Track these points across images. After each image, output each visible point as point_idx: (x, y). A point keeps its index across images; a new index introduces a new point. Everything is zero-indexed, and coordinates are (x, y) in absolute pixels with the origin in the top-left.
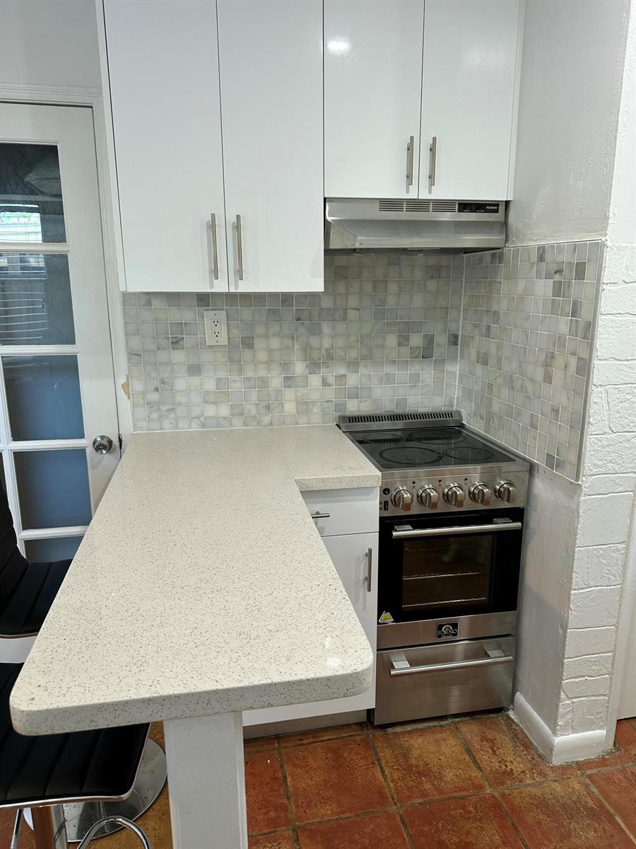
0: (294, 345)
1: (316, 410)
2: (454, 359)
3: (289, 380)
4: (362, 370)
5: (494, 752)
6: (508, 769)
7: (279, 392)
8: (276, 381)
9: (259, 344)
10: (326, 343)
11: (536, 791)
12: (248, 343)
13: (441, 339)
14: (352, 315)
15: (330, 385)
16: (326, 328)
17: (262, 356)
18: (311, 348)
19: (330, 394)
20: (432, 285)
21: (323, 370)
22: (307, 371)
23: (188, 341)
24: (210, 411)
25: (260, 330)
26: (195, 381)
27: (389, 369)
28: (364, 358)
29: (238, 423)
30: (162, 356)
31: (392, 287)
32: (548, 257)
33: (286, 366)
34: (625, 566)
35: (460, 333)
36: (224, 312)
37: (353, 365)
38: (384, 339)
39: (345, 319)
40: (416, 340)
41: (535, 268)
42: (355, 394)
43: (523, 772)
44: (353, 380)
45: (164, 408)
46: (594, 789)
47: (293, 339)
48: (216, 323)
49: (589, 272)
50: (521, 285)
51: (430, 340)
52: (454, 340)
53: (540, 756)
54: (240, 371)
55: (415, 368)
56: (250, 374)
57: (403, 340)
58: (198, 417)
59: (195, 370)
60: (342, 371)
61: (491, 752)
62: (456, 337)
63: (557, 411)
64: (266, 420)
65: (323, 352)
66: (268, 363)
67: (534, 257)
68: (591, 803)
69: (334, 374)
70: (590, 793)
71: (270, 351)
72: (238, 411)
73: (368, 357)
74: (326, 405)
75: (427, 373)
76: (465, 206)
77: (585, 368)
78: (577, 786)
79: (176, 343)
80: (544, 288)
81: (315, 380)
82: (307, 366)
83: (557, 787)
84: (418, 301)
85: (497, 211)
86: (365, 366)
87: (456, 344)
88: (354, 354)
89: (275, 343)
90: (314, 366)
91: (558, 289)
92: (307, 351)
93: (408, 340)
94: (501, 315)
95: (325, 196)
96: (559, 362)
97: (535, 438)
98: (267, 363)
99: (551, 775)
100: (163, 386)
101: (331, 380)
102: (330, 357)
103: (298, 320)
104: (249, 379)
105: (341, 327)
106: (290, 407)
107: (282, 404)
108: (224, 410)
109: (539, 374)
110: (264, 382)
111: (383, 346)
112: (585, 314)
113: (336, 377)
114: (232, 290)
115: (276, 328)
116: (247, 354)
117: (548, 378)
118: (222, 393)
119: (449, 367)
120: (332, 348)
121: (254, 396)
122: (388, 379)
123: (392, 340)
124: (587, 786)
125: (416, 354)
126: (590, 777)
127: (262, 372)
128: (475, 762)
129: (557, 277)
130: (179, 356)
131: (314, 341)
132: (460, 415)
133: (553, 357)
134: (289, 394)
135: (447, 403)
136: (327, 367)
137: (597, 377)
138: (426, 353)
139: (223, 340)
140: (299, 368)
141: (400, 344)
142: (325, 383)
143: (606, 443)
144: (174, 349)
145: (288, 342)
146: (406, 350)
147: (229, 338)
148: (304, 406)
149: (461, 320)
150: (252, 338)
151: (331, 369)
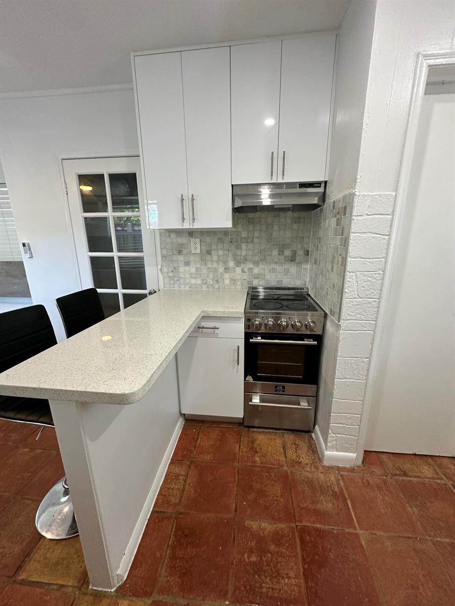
0: (229, 253)
1: (239, 283)
2: (307, 262)
3: (227, 269)
4: (261, 266)
5: (296, 451)
6: (300, 461)
7: (222, 274)
8: (221, 270)
9: (214, 253)
10: (244, 253)
11: (310, 476)
12: (209, 253)
13: (300, 253)
14: (256, 240)
15: (245, 272)
16: (244, 246)
17: (215, 258)
18: (237, 255)
19: (245, 276)
20: (295, 226)
21: (242, 266)
22: (235, 265)
23: (185, 252)
24: (193, 281)
25: (214, 247)
26: (187, 268)
27: (274, 266)
28: (262, 260)
29: (205, 288)
30: (175, 258)
31: (276, 228)
32: (336, 206)
33: (225, 263)
34: (368, 370)
35: (310, 250)
36: (199, 239)
37: (256, 264)
38: (272, 251)
39: (252, 242)
40: (288, 253)
41: (332, 213)
42: (257, 277)
43: (307, 464)
44: (256, 270)
45: (175, 279)
46: (342, 484)
47: (229, 251)
48: (196, 244)
49: (348, 210)
50: (327, 223)
51: (294, 254)
52: (307, 253)
53: (319, 458)
54: (206, 265)
55: (287, 266)
56: (210, 266)
57: (281, 252)
58: (188, 284)
59: (187, 264)
60: (251, 266)
61: (294, 450)
62: (308, 251)
63: (334, 286)
64: (217, 286)
65: (242, 257)
66: (218, 261)
67: (332, 207)
68: (336, 489)
69: (247, 267)
70: (338, 484)
71: (218, 256)
72: (204, 282)
73: (264, 260)
74: (243, 281)
75: (293, 269)
76: (303, 185)
77: (344, 263)
78: (333, 479)
79: (180, 252)
80: (334, 223)
81: (239, 270)
82: (235, 263)
83: (322, 477)
84: (288, 234)
85: (320, 187)
86: (262, 264)
87: (308, 255)
88: (257, 258)
89: (221, 253)
90: (238, 263)
91: (338, 222)
92: (235, 256)
93: (283, 253)
94: (321, 239)
95: (232, 184)
96: (336, 259)
98: (217, 261)
99: (321, 469)
100: (175, 270)
101: (246, 270)
102: (246, 260)
103: (231, 242)
104: (209, 268)
105: (250, 246)
106: (227, 281)
107: (224, 280)
108: (199, 282)
109: (330, 267)
110: (216, 270)
111: (271, 255)
112: (345, 234)
113: (248, 269)
114: (191, 227)
115: (221, 246)
116: (209, 257)
117: (332, 269)
118: (198, 274)
119: (304, 266)
120: (246, 255)
121: (211, 276)
122: (273, 271)
123: (275, 252)
124: (338, 480)
125: (288, 259)
126: (342, 476)
127: (215, 265)
128: (285, 453)
129: (338, 216)
130: (181, 258)
131: (238, 252)
132: (308, 289)
133: (334, 258)
134: (227, 275)
135: (303, 283)
136: (244, 264)
137: (349, 267)
138: (292, 259)
139: (198, 251)
140: (231, 264)
141: (279, 254)
142: (243, 271)
143: (356, 303)
144: (179, 254)
145: (226, 252)
146: (282, 257)
147: (201, 250)
148: (233, 281)
149: (310, 243)
150: (211, 250)
151: (245, 265)
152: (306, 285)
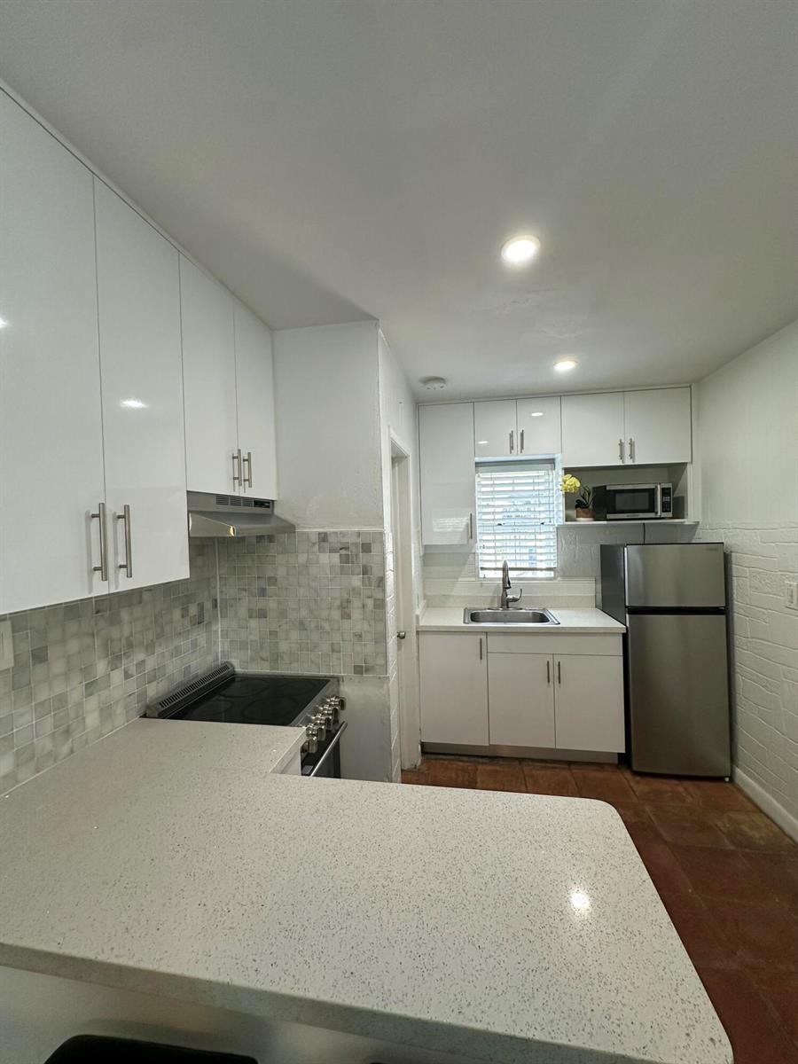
0: (94, 642)
1: (119, 710)
2: (216, 619)
3: (91, 687)
4: (158, 650)
8: (76, 691)
9: (53, 653)
10: (126, 631)
12: (40, 656)
13: (208, 605)
15: (131, 676)
16: (125, 615)
17: (58, 666)
18: (112, 641)
19: (132, 686)
20: (200, 561)
21: (124, 662)
22: (109, 669)
25: (54, 635)
27: (176, 642)
28: (159, 636)
32: (331, 539)
33: (86, 670)
35: (218, 598)
37: (149, 648)
38: (172, 614)
39: (140, 602)
40: (193, 610)
41: (317, 546)
42: (153, 678)
47: (93, 635)
49: (375, 548)
50: (302, 558)
51: (201, 608)
52: (215, 604)
54: (30, 697)
55: (194, 635)
56: (42, 696)
57: (185, 612)
60: (141, 656)
62: (216, 601)
63: (361, 636)
64: (66, 749)
65: (124, 641)
66: (66, 676)
67: (315, 539)
69: (135, 663)
71: (68, 658)
72: (26, 756)
73: (161, 635)
74: (128, 700)
75: (201, 637)
77: (380, 604)
80: (329, 560)
81: (117, 676)
82: (109, 663)
85: (269, 507)
86: (160, 645)
87: (217, 607)
88: (150, 635)
89: (73, 646)
90: (115, 660)
91: (346, 559)
92: (107, 643)
93: (188, 611)
94: (279, 580)
96: (356, 603)
97: (339, 659)
98: (66, 674)
101: (133, 670)
102: (130, 646)
103: (98, 612)
104: (42, 704)
105: (137, 611)
106: (92, 720)
107: (84, 719)
108: (5, 765)
109: (336, 614)
110: (62, 700)
111: (171, 622)
112: (376, 572)
113: (136, 665)
115: (74, 628)
116: (40, 669)
117: (346, 616)
119: (214, 627)
120: (131, 635)
121: (48, 724)
122: (177, 652)
123: (177, 614)
125: (194, 621)
127: (59, 688)
129: (343, 552)
131: (115, 633)
132: (232, 665)
133: (348, 601)
134: (92, 703)
136: (128, 657)
137: (391, 608)
138: (199, 621)
139: (6, 661)
140: (101, 667)
141: (183, 617)
142: (127, 676)
145: (88, 640)
146: (187, 620)
147: (16, 657)
148: (106, 711)
149: (218, 586)
150: (46, 647)
151: (131, 658)
152: (217, 659)
